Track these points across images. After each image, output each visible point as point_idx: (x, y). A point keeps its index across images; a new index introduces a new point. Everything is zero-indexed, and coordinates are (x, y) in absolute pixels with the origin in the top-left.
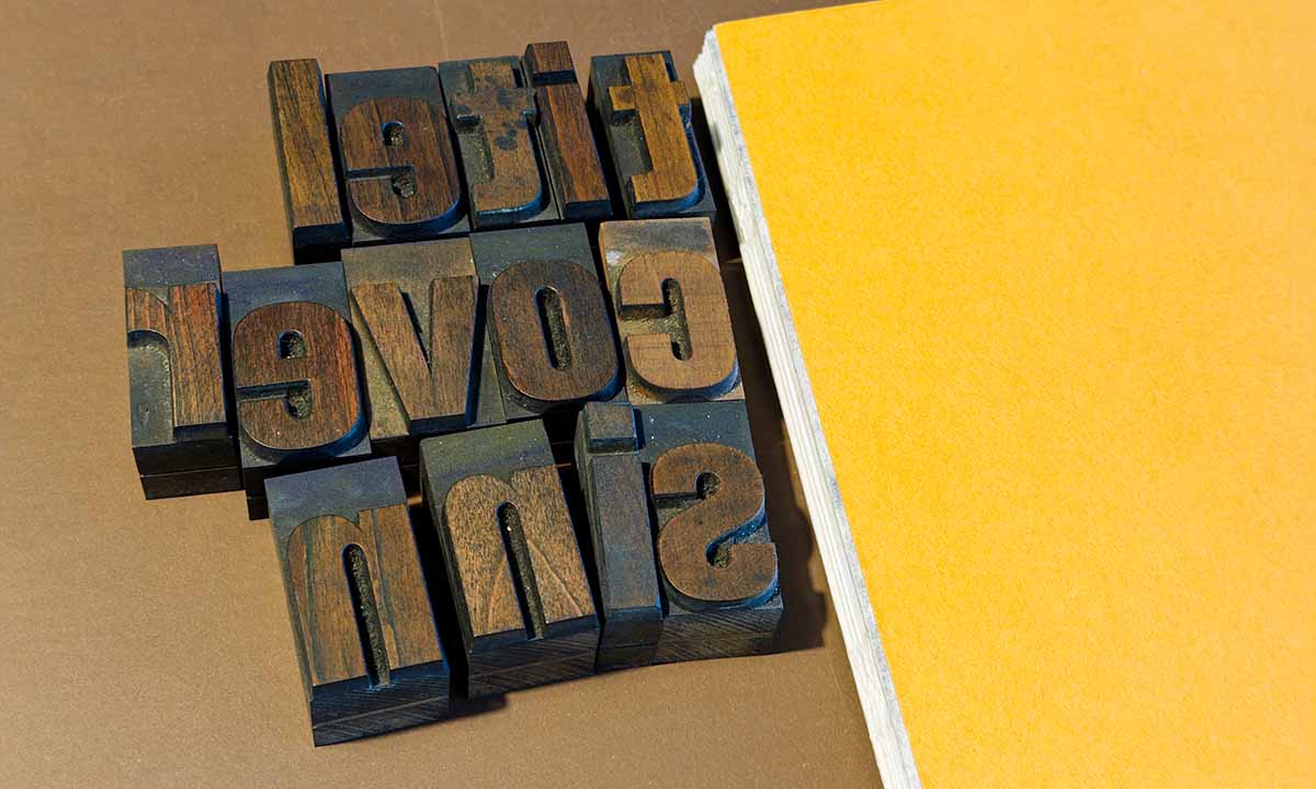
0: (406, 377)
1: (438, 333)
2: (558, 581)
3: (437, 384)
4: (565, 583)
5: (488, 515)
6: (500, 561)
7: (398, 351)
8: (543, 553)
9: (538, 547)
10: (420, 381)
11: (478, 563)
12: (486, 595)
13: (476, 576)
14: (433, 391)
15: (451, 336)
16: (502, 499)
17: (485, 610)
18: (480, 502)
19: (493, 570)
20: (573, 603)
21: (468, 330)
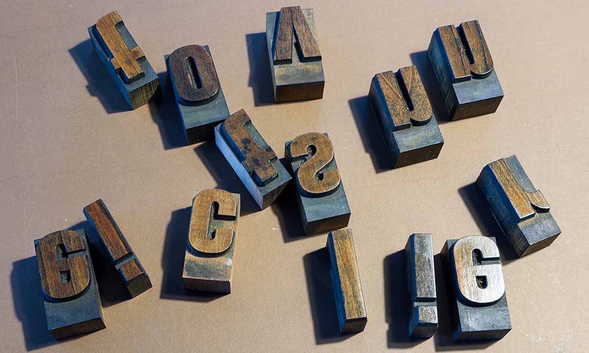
0: (302, 21)
1: (290, 37)
2: (389, 84)
3: (291, 19)
4: (387, 84)
5: (417, 107)
6: (410, 91)
7: (304, 31)
8: (396, 94)
9: (398, 96)
10: (297, 20)
11: (418, 89)
12: (414, 78)
13: (418, 85)
14: (292, 16)
15: (286, 36)
16: (413, 112)
17: (413, 74)
18: (420, 110)
19: (412, 87)
20: (384, 77)
21: (279, 38)
